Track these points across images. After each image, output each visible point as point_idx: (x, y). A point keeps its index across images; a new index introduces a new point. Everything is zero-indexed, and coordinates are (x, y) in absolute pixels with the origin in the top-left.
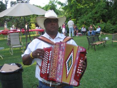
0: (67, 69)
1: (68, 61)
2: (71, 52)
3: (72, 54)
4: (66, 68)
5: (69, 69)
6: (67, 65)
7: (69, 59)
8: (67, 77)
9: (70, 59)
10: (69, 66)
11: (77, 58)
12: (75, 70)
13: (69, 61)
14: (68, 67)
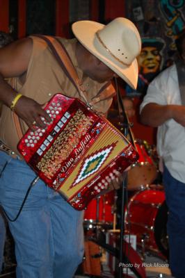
0: (82, 173)
1: (91, 159)
2: (108, 147)
3: (108, 151)
4: (80, 171)
5: (83, 175)
6: (86, 165)
7: (95, 157)
8: (71, 187)
9: (97, 158)
10: (89, 169)
11: (111, 166)
12: (94, 182)
13: (94, 160)
14: (85, 171)
